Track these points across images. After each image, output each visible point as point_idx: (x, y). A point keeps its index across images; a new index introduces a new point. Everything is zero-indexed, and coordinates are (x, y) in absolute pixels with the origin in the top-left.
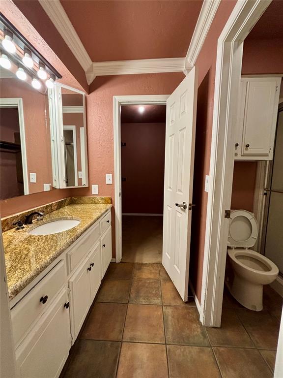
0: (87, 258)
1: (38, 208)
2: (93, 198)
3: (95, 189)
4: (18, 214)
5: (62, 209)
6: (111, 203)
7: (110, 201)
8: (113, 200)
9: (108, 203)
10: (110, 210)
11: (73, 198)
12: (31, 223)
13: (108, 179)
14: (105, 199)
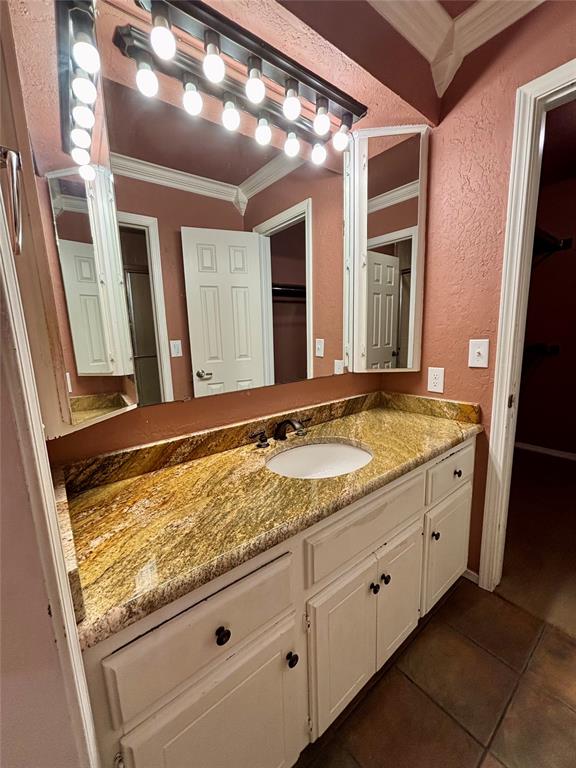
0: (373, 560)
1: (302, 409)
2: (428, 401)
3: (435, 379)
4: (266, 418)
5: (352, 418)
6: (479, 421)
7: (474, 416)
8: (484, 413)
9: (468, 420)
10: (472, 441)
11: (383, 393)
12: (283, 438)
13: (477, 353)
14: (460, 409)
